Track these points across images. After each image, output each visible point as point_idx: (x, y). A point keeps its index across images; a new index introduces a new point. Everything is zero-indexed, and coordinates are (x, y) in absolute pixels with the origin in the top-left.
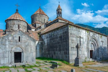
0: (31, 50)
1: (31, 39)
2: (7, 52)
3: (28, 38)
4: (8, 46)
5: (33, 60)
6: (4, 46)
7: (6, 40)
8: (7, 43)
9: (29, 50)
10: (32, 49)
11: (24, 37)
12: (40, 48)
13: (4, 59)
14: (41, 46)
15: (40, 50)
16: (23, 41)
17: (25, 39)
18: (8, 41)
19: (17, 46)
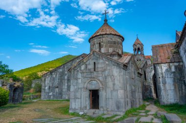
0: (114, 84)
1: (113, 63)
2: (80, 90)
3: (107, 63)
4: (80, 80)
5: (118, 108)
6: (76, 81)
7: (78, 71)
8: (80, 76)
9: (110, 84)
10: (116, 82)
11: (101, 61)
12: (174, 81)
13: (75, 101)
14: (177, 75)
15: (174, 85)
16: (99, 69)
17: (103, 66)
18: (81, 73)
19: (92, 79)
